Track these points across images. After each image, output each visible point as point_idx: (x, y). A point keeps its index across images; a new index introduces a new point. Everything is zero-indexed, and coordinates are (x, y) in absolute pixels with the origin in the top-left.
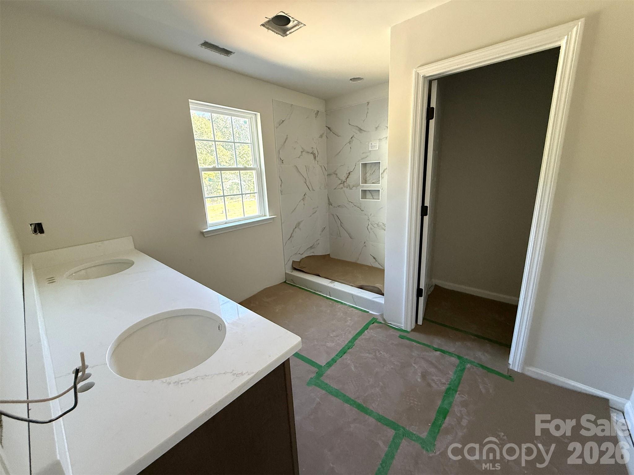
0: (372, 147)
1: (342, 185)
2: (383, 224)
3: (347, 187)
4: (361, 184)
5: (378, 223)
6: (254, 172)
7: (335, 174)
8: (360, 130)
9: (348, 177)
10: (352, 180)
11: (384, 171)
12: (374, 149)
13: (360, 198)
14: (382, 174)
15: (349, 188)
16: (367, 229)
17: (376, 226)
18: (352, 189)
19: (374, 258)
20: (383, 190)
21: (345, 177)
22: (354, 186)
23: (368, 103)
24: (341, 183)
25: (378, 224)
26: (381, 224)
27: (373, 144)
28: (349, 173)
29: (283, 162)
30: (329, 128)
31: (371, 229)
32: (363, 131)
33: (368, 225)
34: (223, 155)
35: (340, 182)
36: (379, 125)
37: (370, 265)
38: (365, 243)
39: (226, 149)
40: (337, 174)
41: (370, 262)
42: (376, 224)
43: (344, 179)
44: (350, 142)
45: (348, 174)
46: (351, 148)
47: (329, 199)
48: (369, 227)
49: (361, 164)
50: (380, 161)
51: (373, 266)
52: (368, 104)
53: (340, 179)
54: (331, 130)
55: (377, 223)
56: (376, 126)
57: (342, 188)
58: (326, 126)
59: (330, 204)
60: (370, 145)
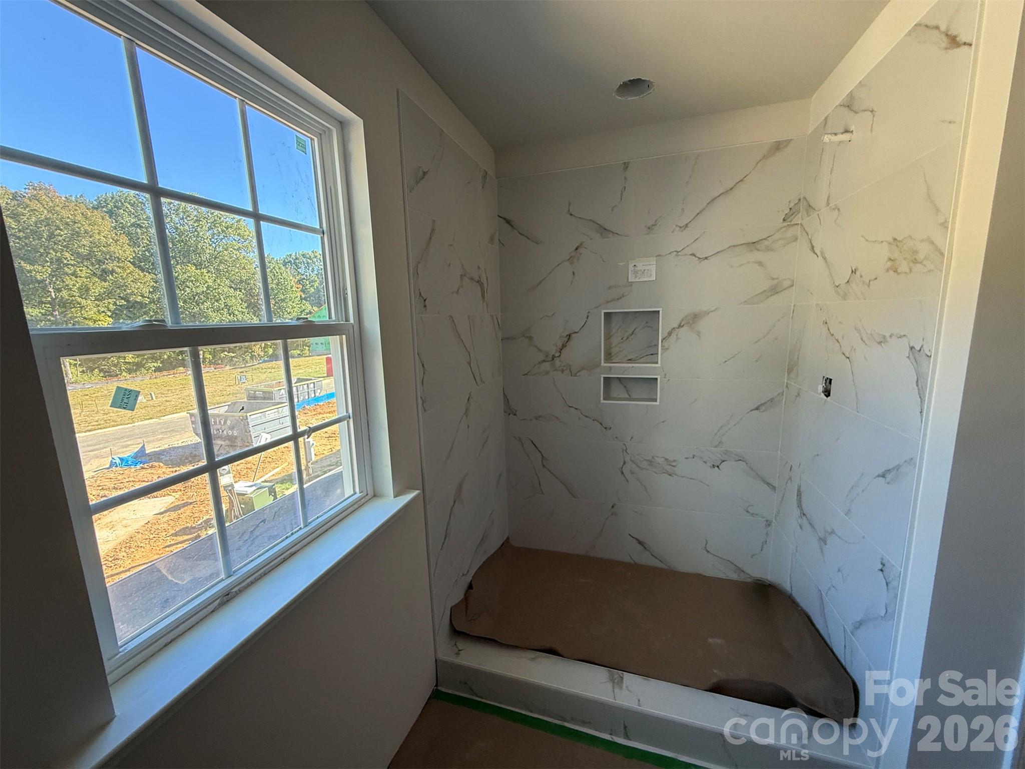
0: (636, 273)
1: (546, 366)
2: (666, 459)
3: (563, 371)
4: (603, 364)
5: (653, 457)
6: (334, 341)
7: (527, 337)
8: (603, 230)
9: (564, 346)
10: (576, 354)
11: (670, 334)
12: (641, 280)
13: (602, 398)
14: (663, 339)
15: (568, 372)
16: (620, 473)
17: (645, 465)
18: (578, 374)
19: (640, 543)
20: (666, 379)
21: (555, 345)
22: (583, 369)
23: (626, 166)
24: (544, 361)
25: (650, 461)
26: (661, 461)
27: (640, 267)
28: (569, 336)
29: (425, 306)
30: (508, 222)
31: (632, 473)
32: (611, 235)
33: (625, 463)
34: (132, 281)
35: (542, 357)
36: (656, 220)
37: (628, 560)
38: (613, 507)
39: (143, 270)
40: (531, 338)
41: (629, 553)
42: (647, 460)
43: (553, 351)
44: (571, 259)
45: (566, 339)
46: (573, 273)
47: (506, 400)
48: (626, 470)
49: (604, 313)
50: (660, 309)
51: (636, 563)
52: (627, 168)
53: (540, 350)
54: (512, 226)
55: (651, 458)
56: (650, 223)
57: (547, 373)
58: (498, 216)
59: (510, 411)
60: (631, 268)
